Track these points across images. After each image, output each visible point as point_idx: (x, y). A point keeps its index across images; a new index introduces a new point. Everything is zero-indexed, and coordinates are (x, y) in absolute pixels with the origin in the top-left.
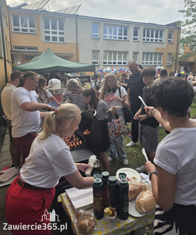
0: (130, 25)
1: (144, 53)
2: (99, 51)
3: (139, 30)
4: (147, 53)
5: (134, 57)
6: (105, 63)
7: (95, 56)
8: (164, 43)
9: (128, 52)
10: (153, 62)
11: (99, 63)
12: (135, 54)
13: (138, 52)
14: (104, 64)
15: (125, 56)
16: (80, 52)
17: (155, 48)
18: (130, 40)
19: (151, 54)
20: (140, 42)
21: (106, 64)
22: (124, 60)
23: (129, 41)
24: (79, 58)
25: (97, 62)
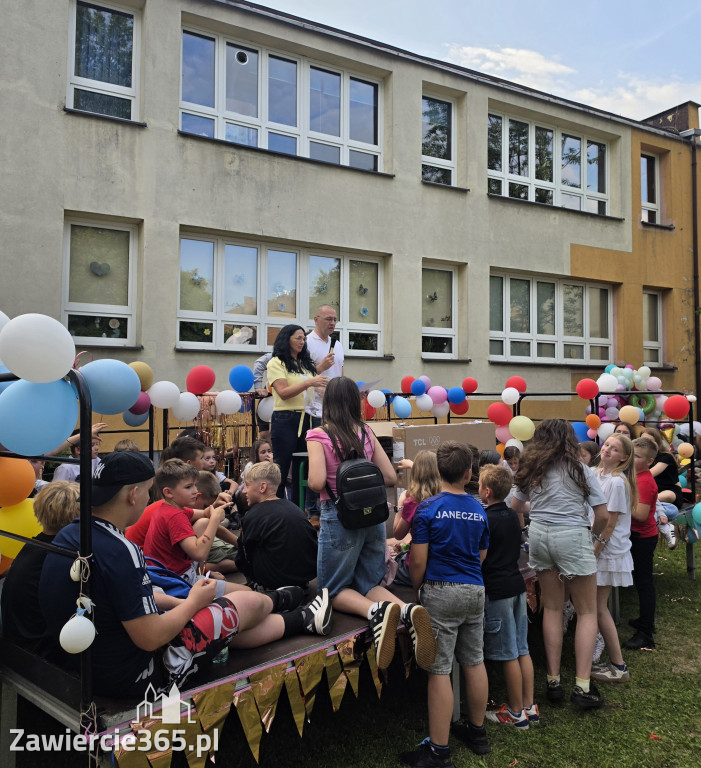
0: (397, 69)
1: (497, 276)
2: (139, 223)
3: (460, 116)
4: (522, 280)
5: (433, 299)
6: (190, 331)
7: (98, 272)
8: (620, 220)
9: (386, 257)
10: (560, 338)
11: (138, 335)
12: (441, 274)
13: (461, 267)
14: (183, 338)
15: (362, 291)
17: (567, 250)
18: (398, 176)
19: (548, 284)
20: (470, 199)
21: (209, 339)
22: (359, 315)
23: (391, 177)
25: (123, 322)
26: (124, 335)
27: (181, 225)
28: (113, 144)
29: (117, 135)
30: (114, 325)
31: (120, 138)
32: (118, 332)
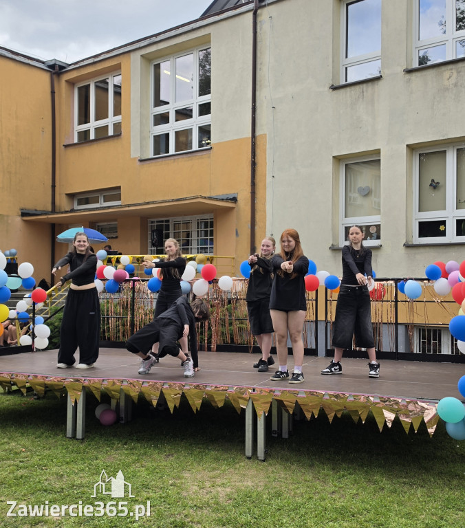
2: (378, 152)
16: (269, 179)
21: (443, 234)
24: (265, 211)
25: (378, 227)
26: (378, 238)
27: (407, 145)
28: (361, 99)
29: (363, 92)
30: (373, 230)
31: (365, 93)
32: (375, 235)
